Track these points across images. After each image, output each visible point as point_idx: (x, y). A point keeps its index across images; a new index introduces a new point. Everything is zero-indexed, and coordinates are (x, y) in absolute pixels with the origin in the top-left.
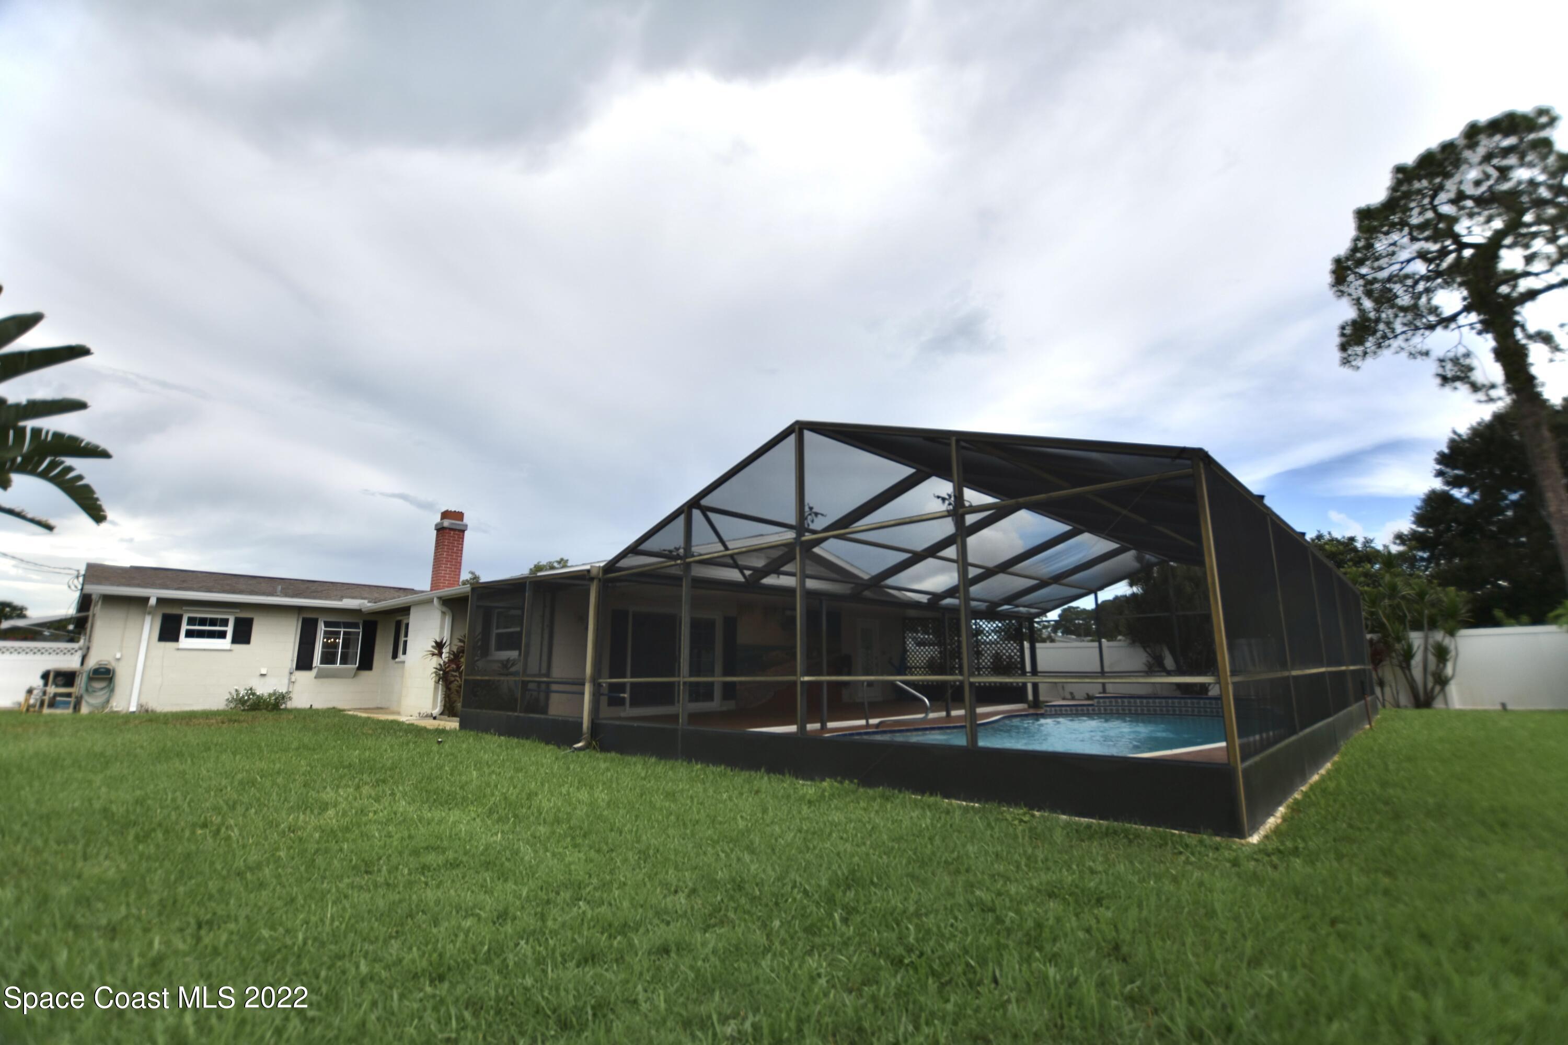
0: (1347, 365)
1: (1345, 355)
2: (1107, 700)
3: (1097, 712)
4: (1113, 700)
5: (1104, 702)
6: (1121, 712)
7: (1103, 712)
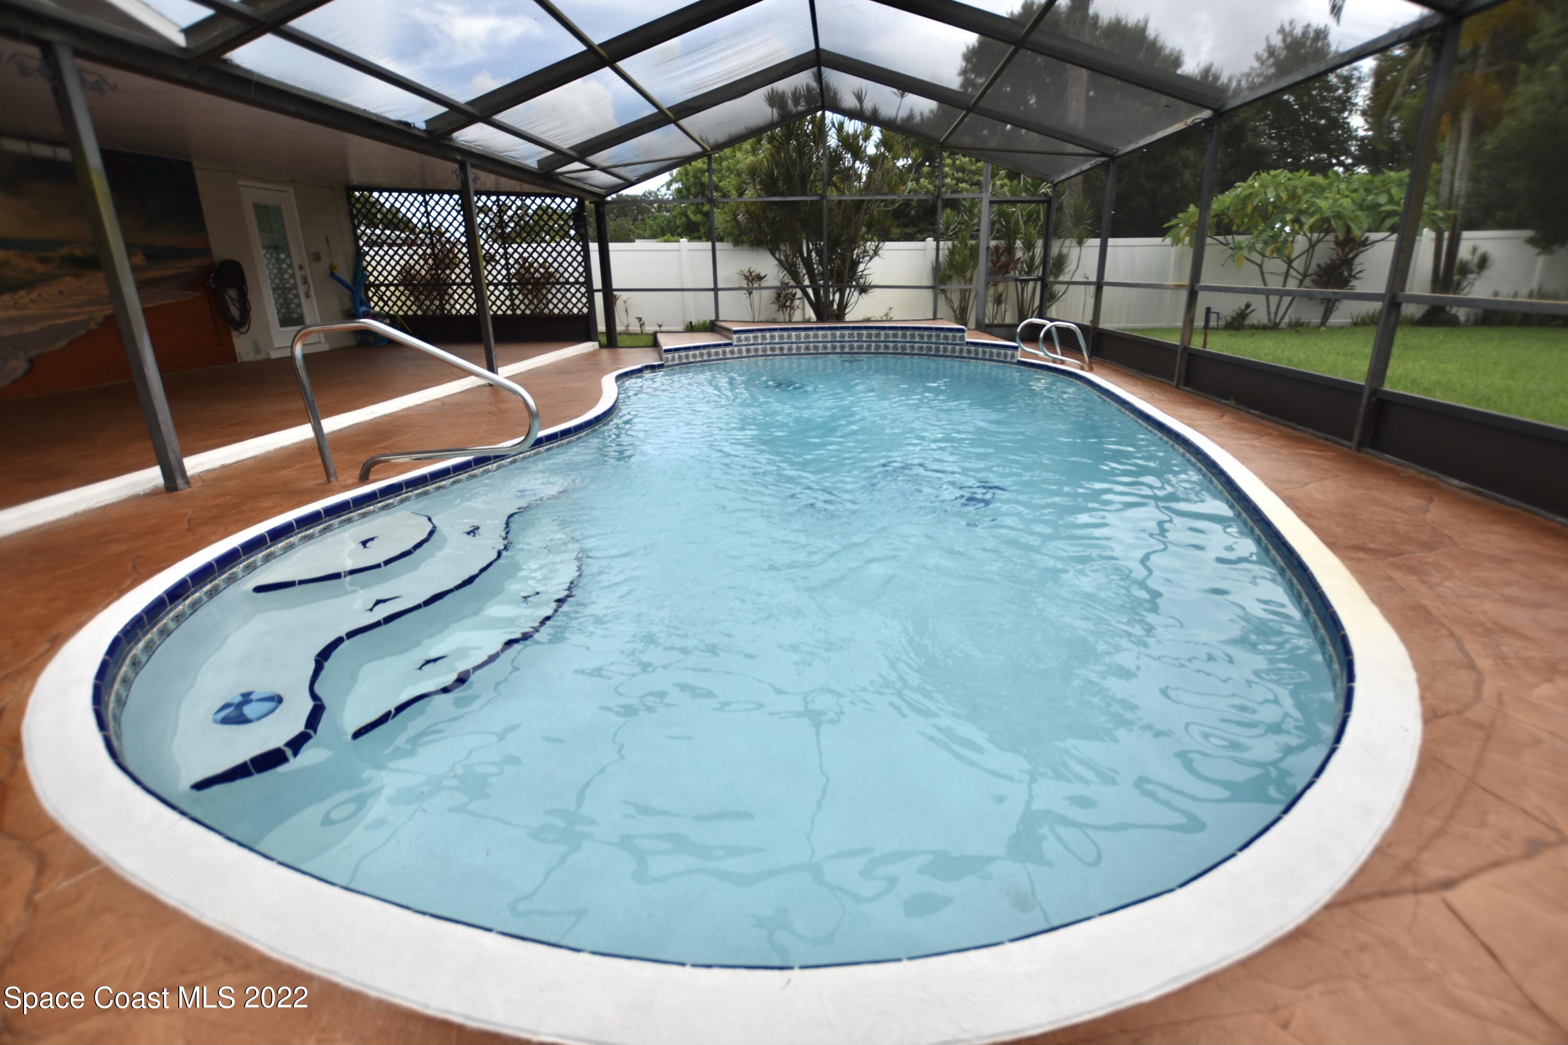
2: (751, 335)
3: (736, 355)
4: (759, 334)
5: (747, 339)
6: (769, 353)
7: (744, 354)
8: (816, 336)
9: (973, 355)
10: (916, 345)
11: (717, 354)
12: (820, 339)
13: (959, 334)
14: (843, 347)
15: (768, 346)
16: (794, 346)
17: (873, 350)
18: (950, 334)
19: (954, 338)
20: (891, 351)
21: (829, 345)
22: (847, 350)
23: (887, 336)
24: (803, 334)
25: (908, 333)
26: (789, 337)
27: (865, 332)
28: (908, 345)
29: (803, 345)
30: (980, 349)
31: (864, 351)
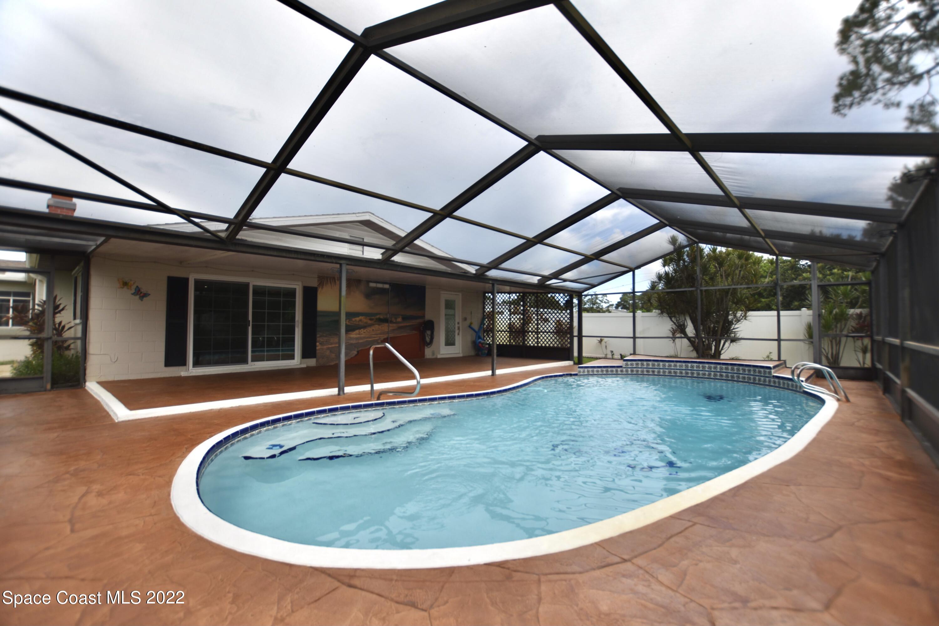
0: (837, 113)
1: (836, 105)
2: (634, 363)
3: (624, 373)
4: (640, 363)
5: (632, 365)
6: (645, 373)
7: (630, 373)
8: (675, 366)
9: (777, 385)
10: (741, 376)
11: (612, 371)
12: (678, 368)
13: (768, 370)
14: (692, 373)
15: (645, 370)
16: (661, 370)
17: (712, 377)
18: (762, 370)
19: (765, 372)
20: (724, 378)
21: (684, 372)
22: (695, 375)
23: (721, 368)
24: (667, 364)
25: (735, 368)
26: (659, 365)
27: (707, 365)
28: (735, 375)
29: (667, 371)
30: (781, 381)
31: (706, 376)
